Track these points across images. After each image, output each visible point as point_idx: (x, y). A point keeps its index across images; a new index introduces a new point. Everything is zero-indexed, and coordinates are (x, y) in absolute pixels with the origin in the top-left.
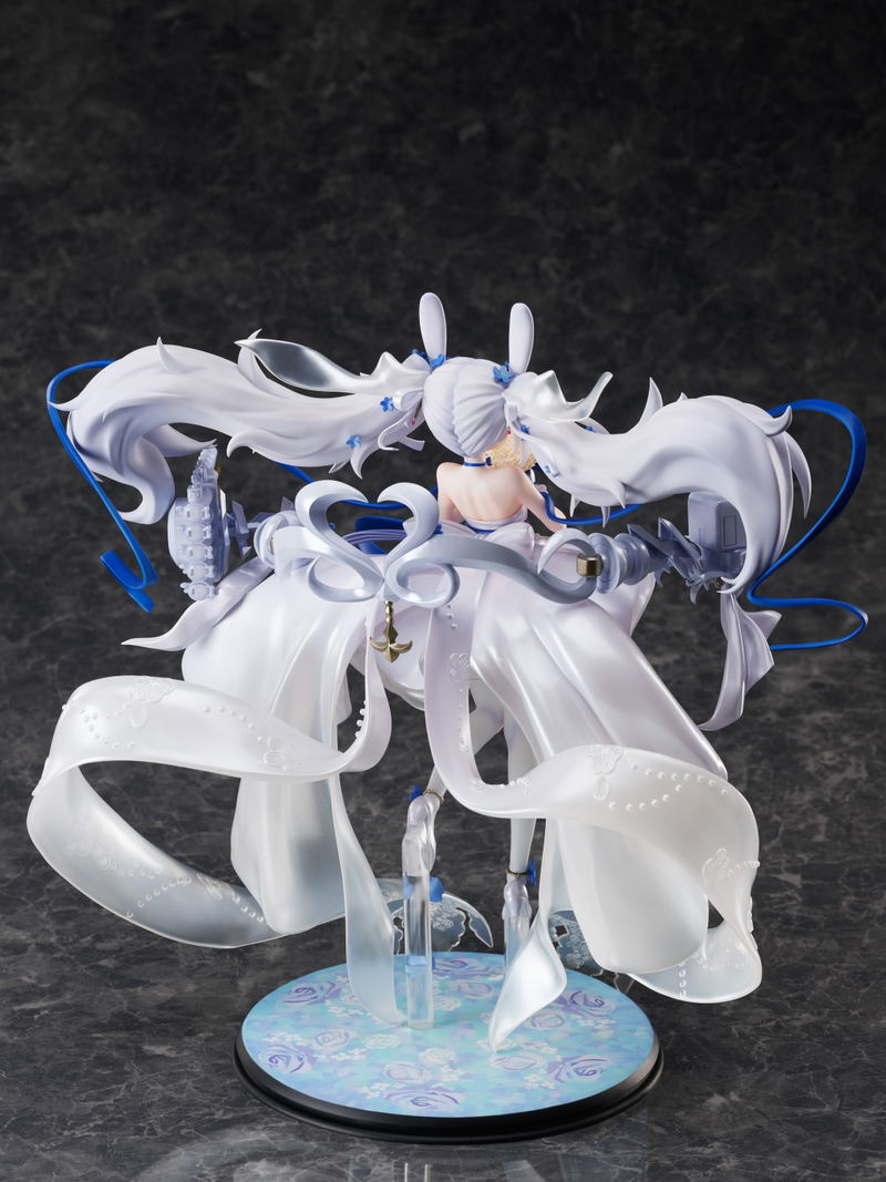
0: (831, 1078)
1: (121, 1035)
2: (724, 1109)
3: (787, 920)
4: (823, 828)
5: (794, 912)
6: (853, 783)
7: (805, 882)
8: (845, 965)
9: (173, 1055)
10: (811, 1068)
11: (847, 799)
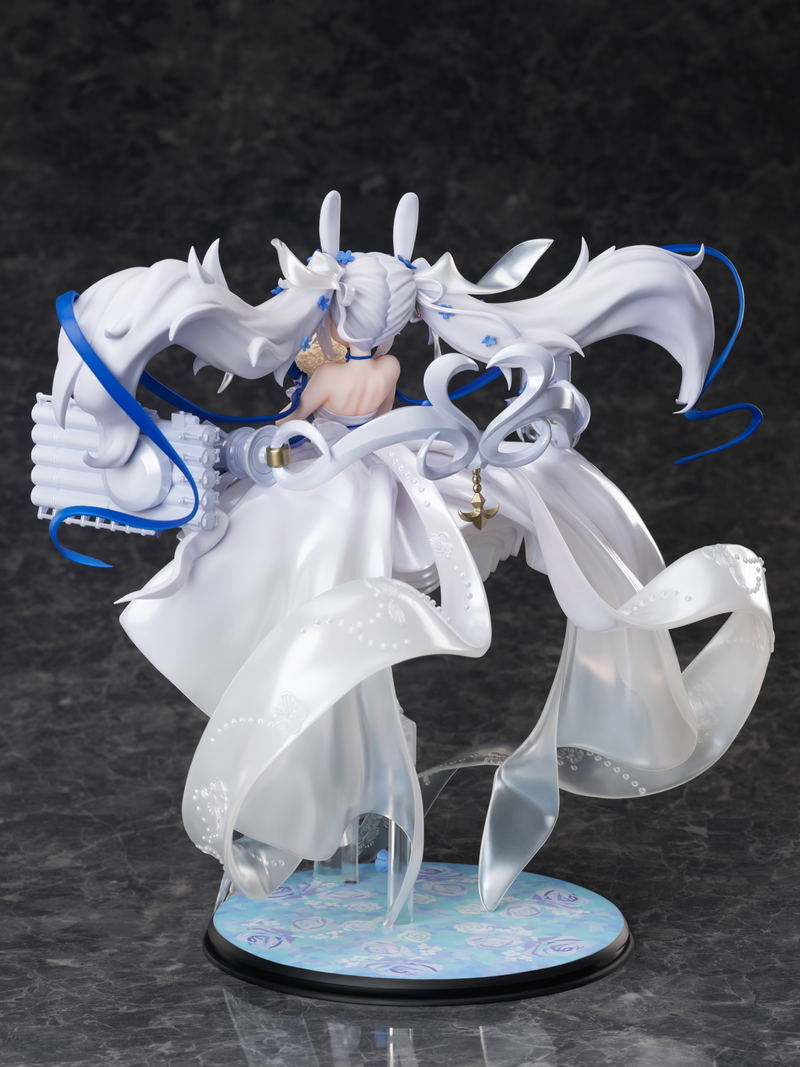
0: (745, 979)
1: (24, 951)
2: (639, 1002)
3: (695, 863)
4: (727, 790)
5: (701, 857)
6: (755, 753)
7: (711, 833)
8: (754, 896)
9: (77, 965)
10: (724, 972)
11: (750, 766)
